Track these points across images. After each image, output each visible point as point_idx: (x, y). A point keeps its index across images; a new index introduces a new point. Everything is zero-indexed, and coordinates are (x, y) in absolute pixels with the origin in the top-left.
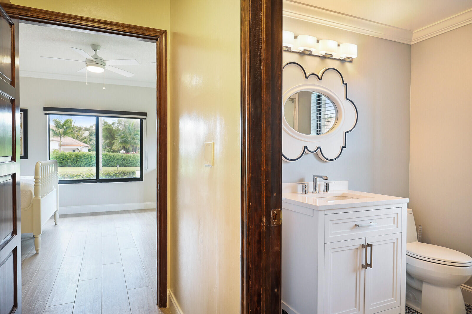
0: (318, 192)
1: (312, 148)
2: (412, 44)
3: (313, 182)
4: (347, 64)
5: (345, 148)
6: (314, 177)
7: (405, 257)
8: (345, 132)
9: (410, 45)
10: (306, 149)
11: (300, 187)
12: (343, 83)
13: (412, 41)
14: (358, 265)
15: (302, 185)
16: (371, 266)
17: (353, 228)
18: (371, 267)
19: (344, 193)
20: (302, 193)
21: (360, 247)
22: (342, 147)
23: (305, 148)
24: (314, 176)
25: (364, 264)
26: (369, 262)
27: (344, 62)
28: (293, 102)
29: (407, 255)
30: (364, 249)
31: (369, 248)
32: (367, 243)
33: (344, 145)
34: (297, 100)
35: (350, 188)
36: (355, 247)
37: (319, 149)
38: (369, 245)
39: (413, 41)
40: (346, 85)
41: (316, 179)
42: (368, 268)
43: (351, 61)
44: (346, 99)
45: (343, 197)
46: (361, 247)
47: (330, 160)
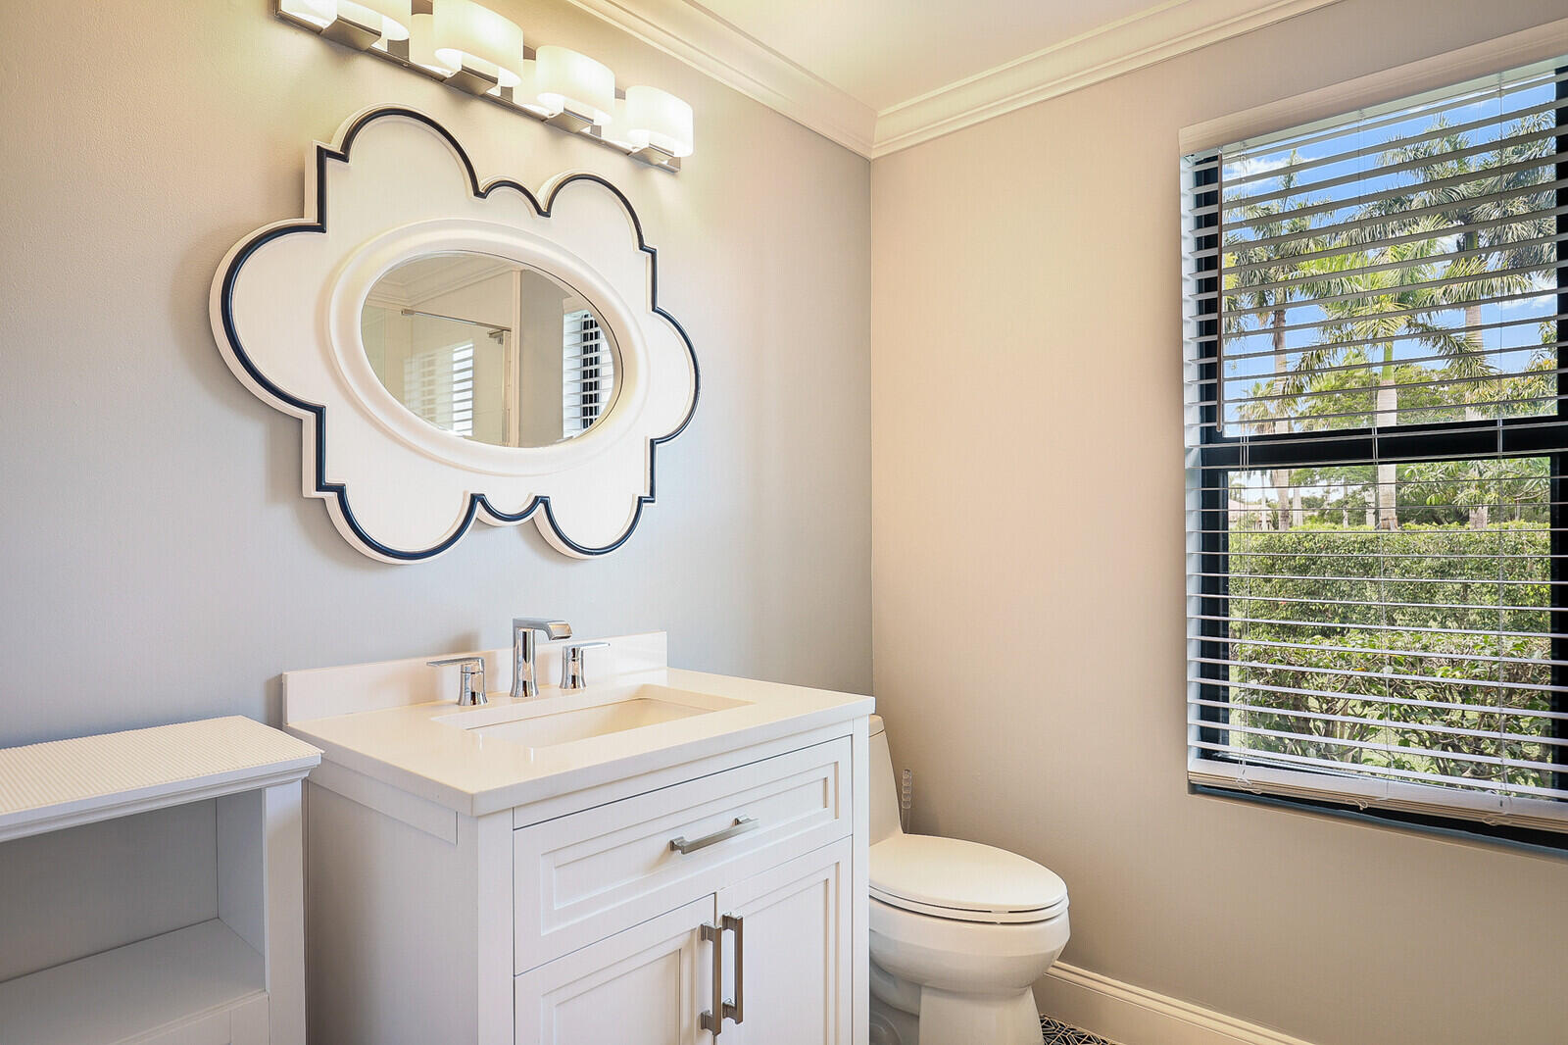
0: (537, 693)
1: (509, 501)
2: (873, 158)
3: (515, 646)
4: (658, 177)
5: (653, 502)
6: (514, 628)
7: (863, 904)
8: (652, 441)
9: (867, 163)
10: (479, 506)
11: (451, 676)
12: (642, 247)
13: (874, 147)
14: (685, 1022)
15: (458, 666)
16: (735, 1011)
17: (661, 860)
18: (739, 1020)
19: (644, 687)
20: (459, 704)
21: (690, 942)
22: (640, 498)
23: (475, 499)
24: (517, 624)
25: (709, 1007)
26: (728, 996)
27: (646, 168)
28: (501, 341)
29: (870, 896)
30: (710, 945)
31: (728, 937)
32: (719, 917)
33: (645, 491)
34: (514, 338)
35: (674, 661)
36: (672, 947)
37: (541, 506)
38: (729, 922)
39: (878, 145)
40: (653, 254)
41: (525, 633)
42: (727, 1023)
43: (672, 169)
44: (653, 310)
45: (641, 704)
46: (696, 937)
47: (592, 554)
